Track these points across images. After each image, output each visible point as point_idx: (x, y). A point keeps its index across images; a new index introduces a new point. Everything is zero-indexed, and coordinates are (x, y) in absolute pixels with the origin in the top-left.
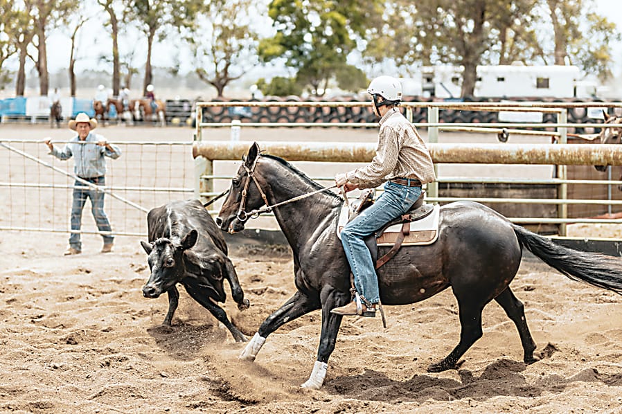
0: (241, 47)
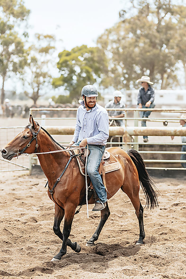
0: (44, 82)
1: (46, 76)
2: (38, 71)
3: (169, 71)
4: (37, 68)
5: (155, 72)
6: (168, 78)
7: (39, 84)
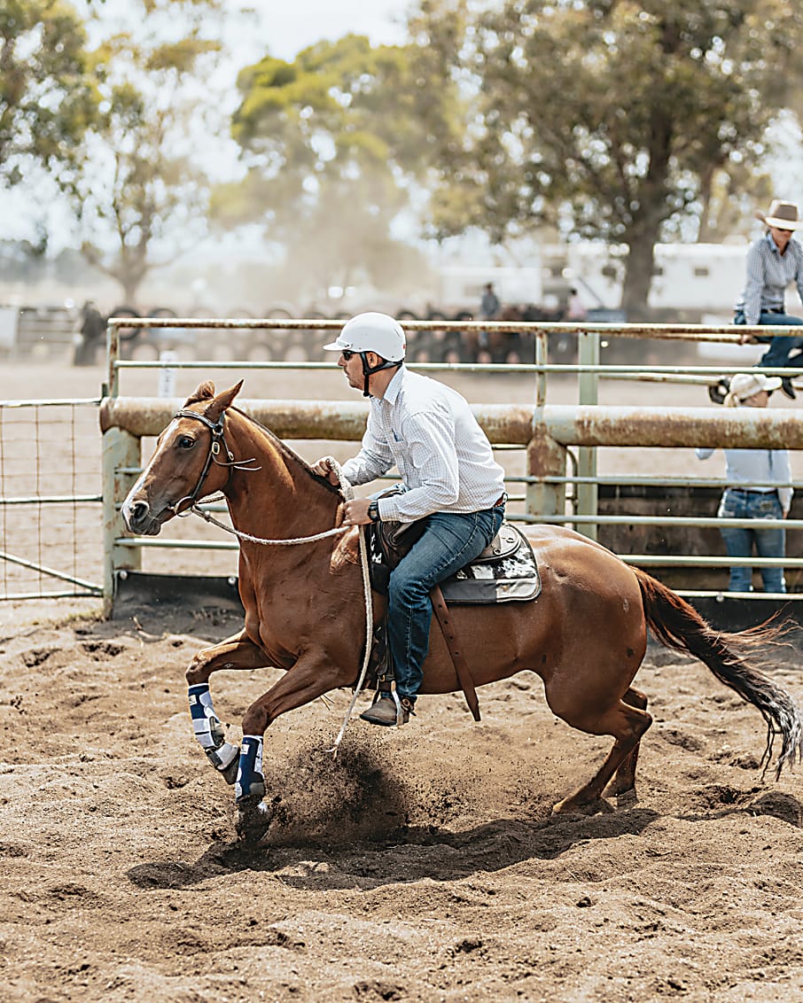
0: (173, 201)
1: (183, 176)
2: (145, 152)
3: (736, 156)
4: (140, 139)
5: (674, 162)
6: (731, 190)
7: (147, 210)
